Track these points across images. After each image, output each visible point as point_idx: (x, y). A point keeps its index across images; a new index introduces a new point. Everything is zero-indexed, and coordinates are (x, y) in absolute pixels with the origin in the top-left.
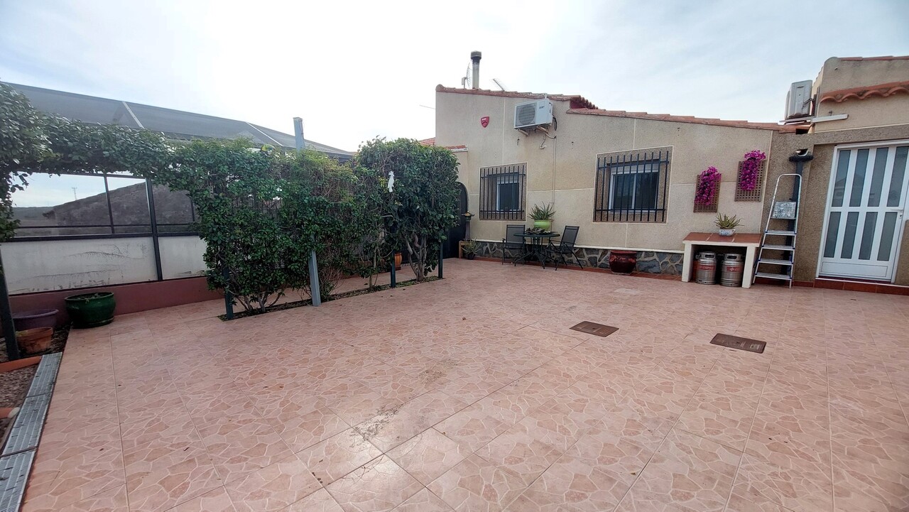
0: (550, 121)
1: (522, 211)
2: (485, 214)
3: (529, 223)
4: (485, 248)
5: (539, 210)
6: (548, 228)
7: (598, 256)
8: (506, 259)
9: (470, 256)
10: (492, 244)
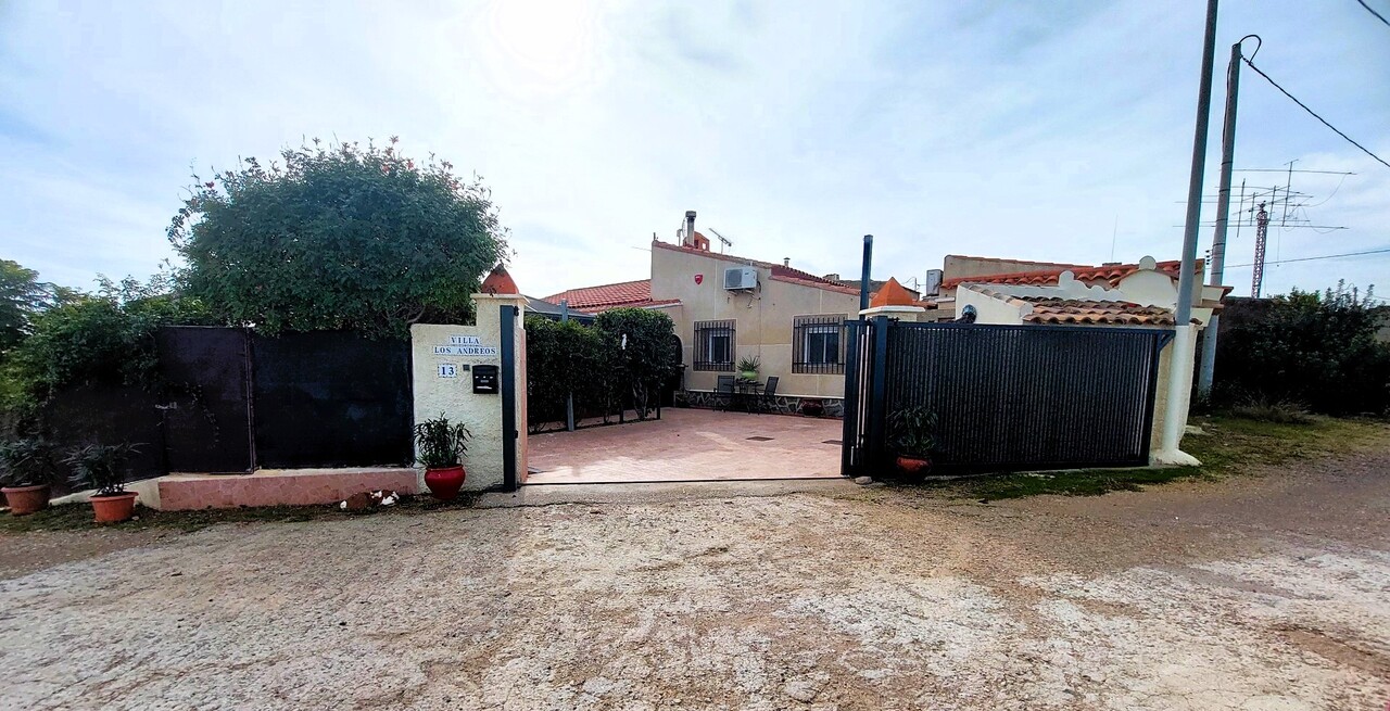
0: (754, 285)
1: (732, 363)
2: (698, 366)
3: (738, 374)
4: (698, 398)
5: (746, 363)
6: (753, 378)
7: (797, 404)
8: (719, 408)
9: (684, 404)
10: (705, 394)
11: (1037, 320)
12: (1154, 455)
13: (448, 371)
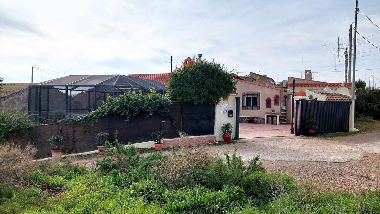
7: (244, 119)
11: (329, 100)
12: (350, 129)
13: (223, 112)
